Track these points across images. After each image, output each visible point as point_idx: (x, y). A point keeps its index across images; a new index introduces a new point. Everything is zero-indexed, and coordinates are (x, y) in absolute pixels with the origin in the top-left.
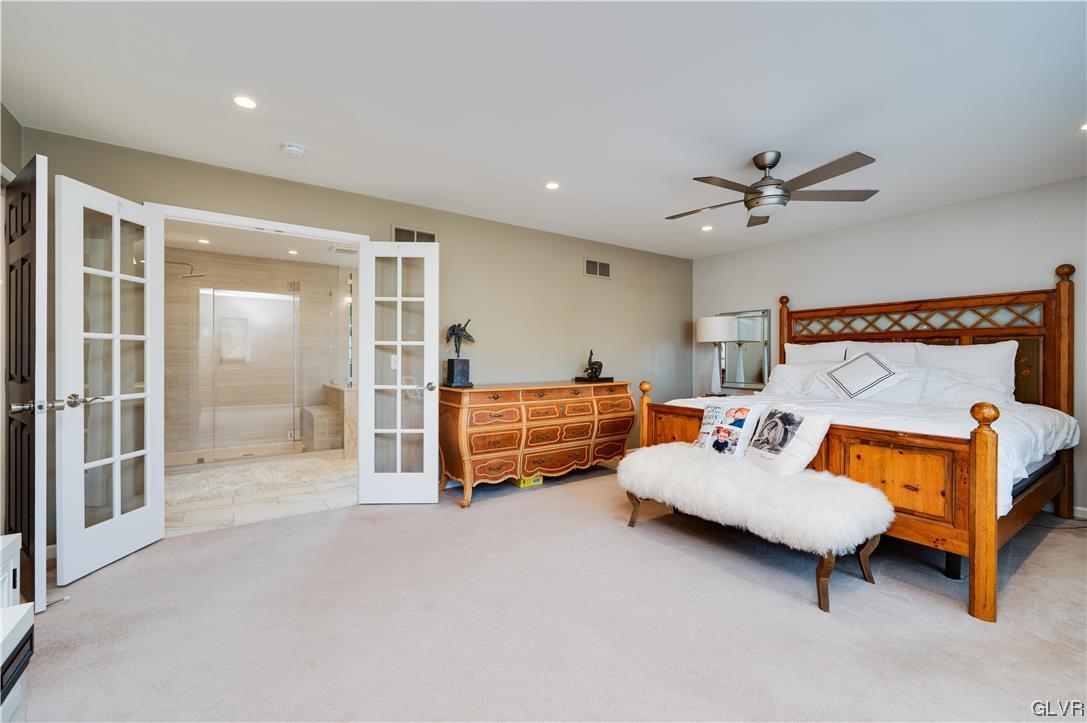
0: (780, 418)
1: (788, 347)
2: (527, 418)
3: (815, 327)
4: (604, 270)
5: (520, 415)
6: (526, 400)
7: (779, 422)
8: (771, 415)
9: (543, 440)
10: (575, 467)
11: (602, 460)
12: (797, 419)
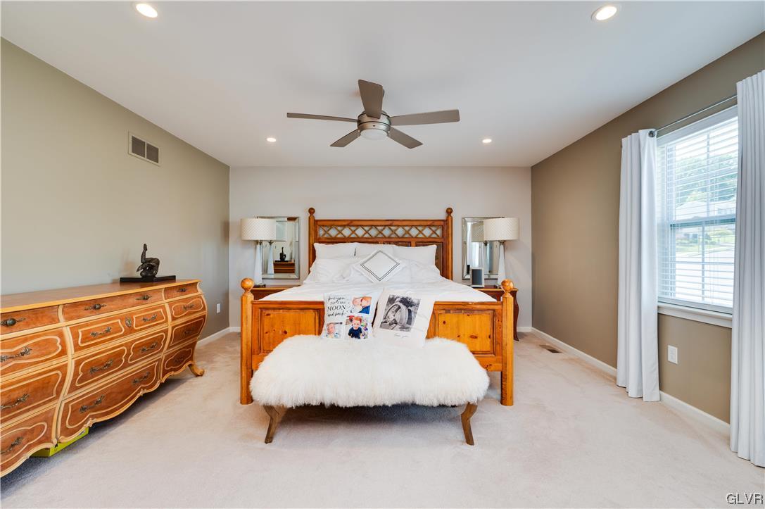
0: (401, 301)
1: (317, 245)
2: (76, 345)
3: (333, 232)
4: (153, 154)
5: (63, 344)
6: (71, 319)
7: (401, 305)
8: (391, 300)
9: (102, 371)
10: (141, 393)
11: (173, 373)
12: (415, 301)
